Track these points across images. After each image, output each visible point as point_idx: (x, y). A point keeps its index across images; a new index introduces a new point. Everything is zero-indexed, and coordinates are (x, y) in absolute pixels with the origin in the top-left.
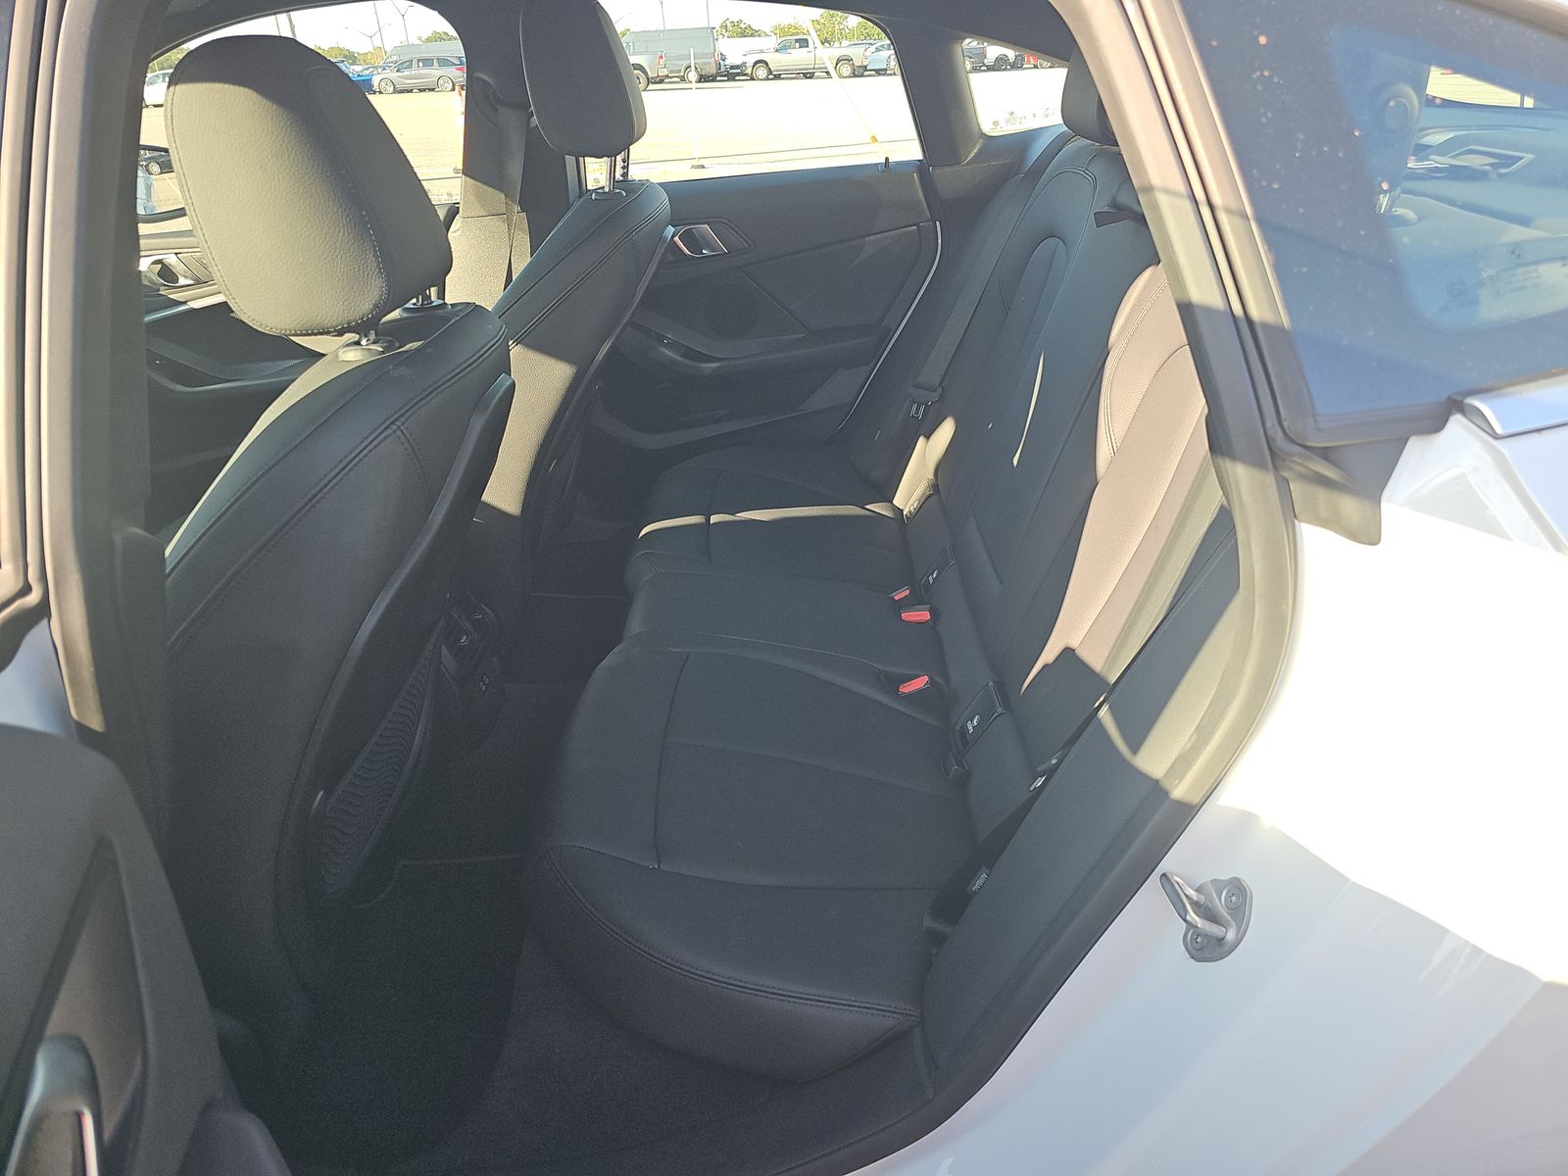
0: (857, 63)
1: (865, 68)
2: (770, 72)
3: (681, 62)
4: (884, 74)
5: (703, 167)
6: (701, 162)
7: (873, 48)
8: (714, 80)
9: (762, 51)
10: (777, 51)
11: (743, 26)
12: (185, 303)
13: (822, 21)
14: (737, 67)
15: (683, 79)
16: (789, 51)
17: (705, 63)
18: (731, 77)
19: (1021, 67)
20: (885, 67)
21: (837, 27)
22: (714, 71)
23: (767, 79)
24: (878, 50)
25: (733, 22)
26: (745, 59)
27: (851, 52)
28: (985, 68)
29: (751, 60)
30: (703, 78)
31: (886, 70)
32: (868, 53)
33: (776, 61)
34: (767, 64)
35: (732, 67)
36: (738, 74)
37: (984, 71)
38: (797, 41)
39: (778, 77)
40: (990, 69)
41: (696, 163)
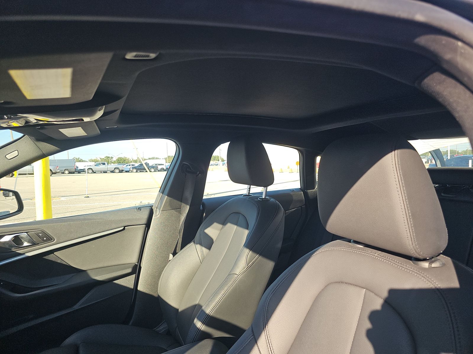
0: (121, 169)
1: (123, 170)
2: (93, 171)
3: (63, 168)
4: (129, 172)
5: (88, 197)
6: (88, 196)
7: (125, 166)
8: (74, 173)
9: (90, 166)
10: (95, 166)
11: (80, 159)
12: (24, 254)
13: (105, 159)
14: (82, 170)
15: (63, 173)
16: (99, 166)
17: (71, 169)
18: (79, 172)
20: (129, 170)
21: (110, 160)
22: (74, 171)
23: (92, 173)
24: (126, 166)
25: (76, 158)
26: (84, 168)
27: (119, 166)
28: (158, 171)
29: (86, 168)
30: (70, 173)
31: (129, 171)
32: (124, 167)
33: (95, 168)
34: (92, 169)
35: (80, 170)
36: (82, 172)
38: (102, 163)
39: (95, 173)
40: (159, 171)
41: (86, 196)
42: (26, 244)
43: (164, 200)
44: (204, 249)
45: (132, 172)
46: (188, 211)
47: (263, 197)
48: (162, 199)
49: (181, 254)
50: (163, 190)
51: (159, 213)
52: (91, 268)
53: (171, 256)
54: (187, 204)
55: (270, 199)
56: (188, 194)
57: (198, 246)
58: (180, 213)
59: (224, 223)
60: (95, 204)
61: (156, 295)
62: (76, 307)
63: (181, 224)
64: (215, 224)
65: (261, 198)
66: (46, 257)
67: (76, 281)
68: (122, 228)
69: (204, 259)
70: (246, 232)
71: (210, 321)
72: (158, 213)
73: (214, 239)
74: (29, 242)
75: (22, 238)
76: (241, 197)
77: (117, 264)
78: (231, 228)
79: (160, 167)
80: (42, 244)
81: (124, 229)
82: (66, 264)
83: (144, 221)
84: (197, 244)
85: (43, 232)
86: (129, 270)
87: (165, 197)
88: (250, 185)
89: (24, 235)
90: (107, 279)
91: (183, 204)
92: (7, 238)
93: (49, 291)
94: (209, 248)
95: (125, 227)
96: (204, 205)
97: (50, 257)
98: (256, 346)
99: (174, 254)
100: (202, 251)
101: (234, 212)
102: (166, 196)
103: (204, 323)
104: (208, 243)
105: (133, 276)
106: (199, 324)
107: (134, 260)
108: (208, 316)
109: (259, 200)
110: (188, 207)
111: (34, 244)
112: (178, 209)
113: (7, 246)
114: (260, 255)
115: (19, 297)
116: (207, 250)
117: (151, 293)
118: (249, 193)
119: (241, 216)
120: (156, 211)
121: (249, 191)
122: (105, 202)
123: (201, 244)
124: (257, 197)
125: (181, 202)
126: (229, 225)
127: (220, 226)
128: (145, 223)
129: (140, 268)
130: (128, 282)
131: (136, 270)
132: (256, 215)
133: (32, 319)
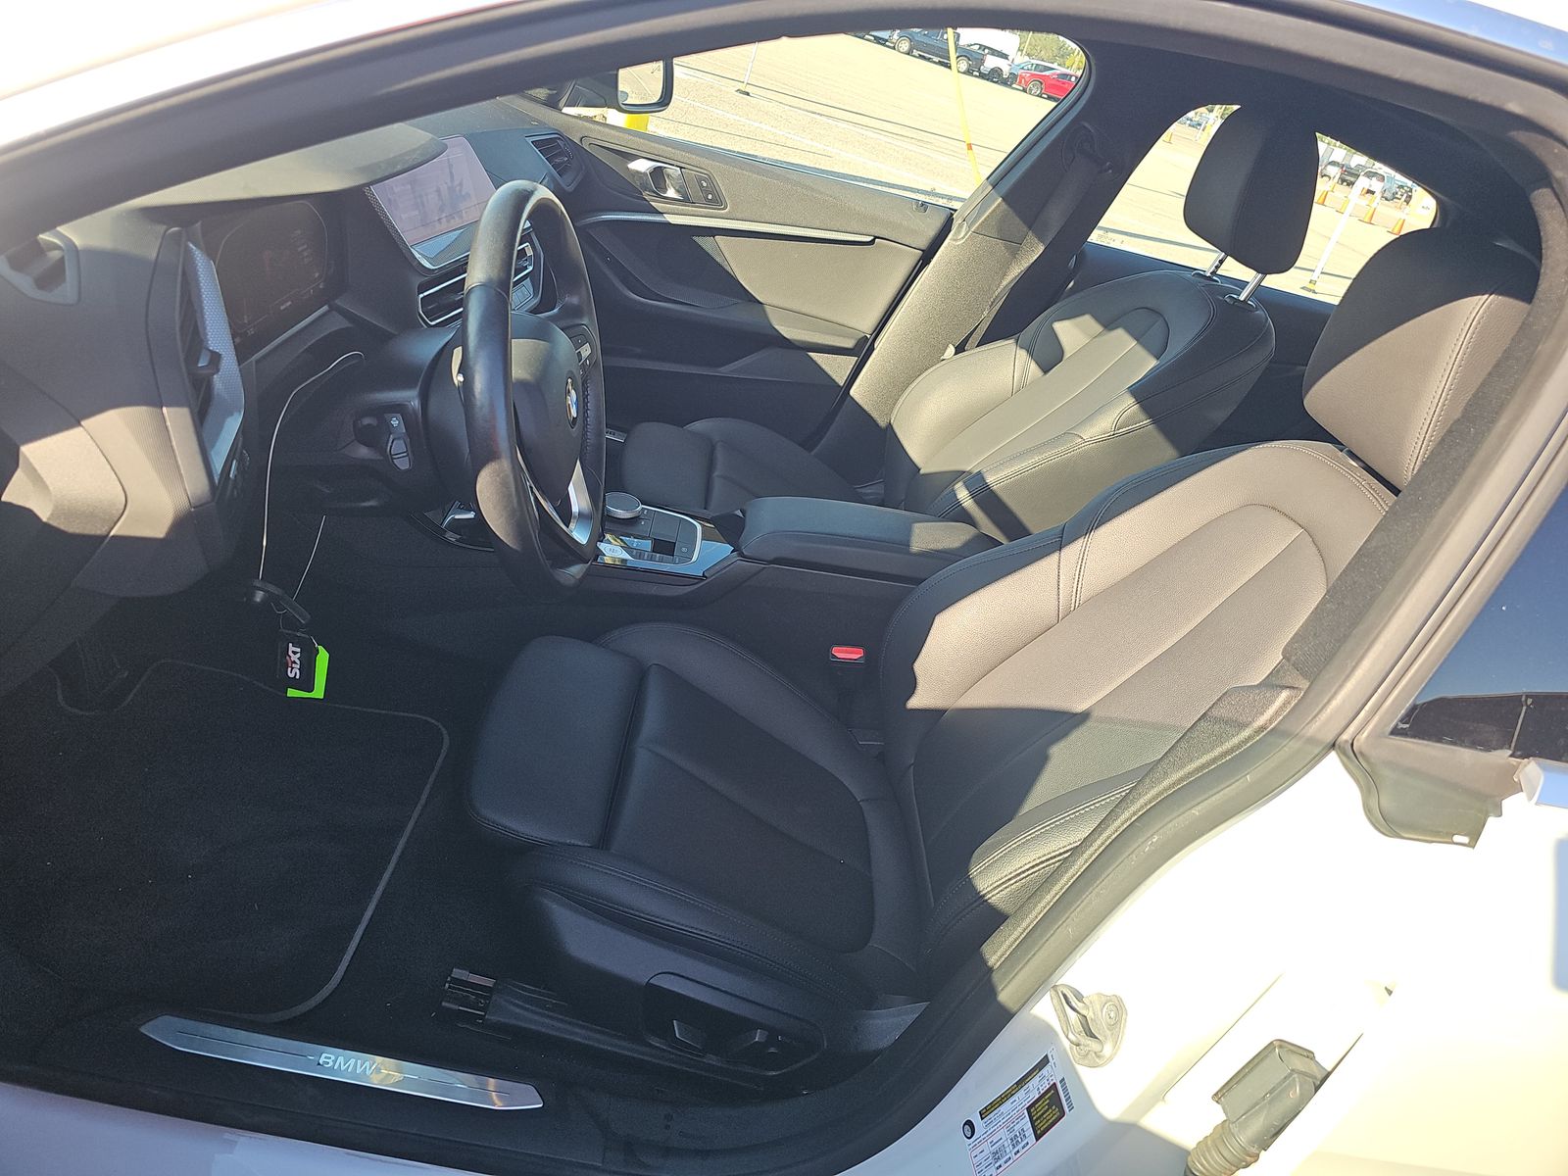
4: (883, 45)
5: (748, 94)
6: (747, 88)
12: (662, 214)
19: (1010, 86)
20: (887, 38)
28: (978, 74)
31: (887, 41)
37: (976, 76)
40: (982, 76)
41: (742, 87)
42: (671, 193)
43: (990, 206)
44: (1033, 366)
45: (894, 48)
46: (1035, 258)
47: (1242, 298)
48: (985, 202)
49: (975, 355)
50: (996, 180)
51: (966, 234)
52: (775, 303)
53: (951, 350)
54: (1041, 239)
55: (1257, 309)
56: (1056, 216)
57: (1022, 354)
58: (1014, 254)
59: (1109, 325)
60: (762, 126)
61: (882, 423)
62: (725, 371)
63: (1005, 283)
64: (1087, 320)
65: (1235, 296)
66: (699, 240)
67: (739, 315)
68: (870, 239)
69: (1022, 387)
70: (1152, 363)
71: (987, 498)
72: (962, 235)
73: (1067, 355)
74: (678, 191)
75: (668, 175)
76: (1189, 275)
77: (828, 318)
78: (1122, 342)
79: (991, 62)
80: (702, 207)
81: (872, 242)
82: (730, 271)
83: (923, 242)
84: (1021, 348)
85: (710, 179)
86: (849, 344)
87: (996, 199)
88: (1227, 255)
89: (673, 171)
90: (799, 341)
91: (1031, 237)
92: (641, 166)
93: (687, 313)
94: (1046, 369)
95: (876, 237)
96: (1081, 258)
97: (705, 242)
98: (1056, 556)
99: (960, 349)
100: (1025, 371)
101: (1149, 306)
102: (1000, 199)
103: (973, 495)
104: (1049, 357)
105: (851, 361)
106: (962, 494)
107: (866, 326)
108: (987, 487)
109: (1228, 300)
110: (1041, 248)
111: (686, 200)
112: (1014, 244)
113: (637, 184)
114: (1154, 422)
115: (635, 301)
116: (1039, 373)
117: (875, 415)
118: (1214, 273)
119: (1160, 322)
120: (960, 226)
121: (1217, 267)
122: (790, 131)
123: (1031, 353)
124: (1226, 292)
125: (1030, 228)
126: (1120, 333)
127: (1098, 328)
128: (924, 248)
129: (871, 349)
130: (837, 368)
131: (863, 350)
132: (1195, 333)
133: (640, 357)
